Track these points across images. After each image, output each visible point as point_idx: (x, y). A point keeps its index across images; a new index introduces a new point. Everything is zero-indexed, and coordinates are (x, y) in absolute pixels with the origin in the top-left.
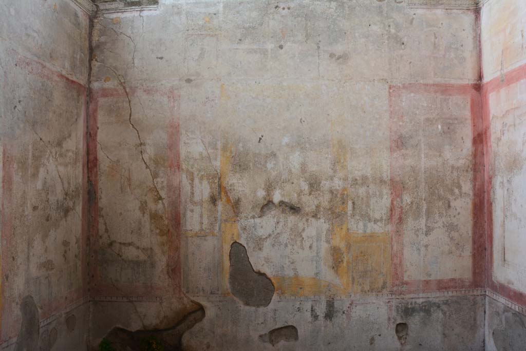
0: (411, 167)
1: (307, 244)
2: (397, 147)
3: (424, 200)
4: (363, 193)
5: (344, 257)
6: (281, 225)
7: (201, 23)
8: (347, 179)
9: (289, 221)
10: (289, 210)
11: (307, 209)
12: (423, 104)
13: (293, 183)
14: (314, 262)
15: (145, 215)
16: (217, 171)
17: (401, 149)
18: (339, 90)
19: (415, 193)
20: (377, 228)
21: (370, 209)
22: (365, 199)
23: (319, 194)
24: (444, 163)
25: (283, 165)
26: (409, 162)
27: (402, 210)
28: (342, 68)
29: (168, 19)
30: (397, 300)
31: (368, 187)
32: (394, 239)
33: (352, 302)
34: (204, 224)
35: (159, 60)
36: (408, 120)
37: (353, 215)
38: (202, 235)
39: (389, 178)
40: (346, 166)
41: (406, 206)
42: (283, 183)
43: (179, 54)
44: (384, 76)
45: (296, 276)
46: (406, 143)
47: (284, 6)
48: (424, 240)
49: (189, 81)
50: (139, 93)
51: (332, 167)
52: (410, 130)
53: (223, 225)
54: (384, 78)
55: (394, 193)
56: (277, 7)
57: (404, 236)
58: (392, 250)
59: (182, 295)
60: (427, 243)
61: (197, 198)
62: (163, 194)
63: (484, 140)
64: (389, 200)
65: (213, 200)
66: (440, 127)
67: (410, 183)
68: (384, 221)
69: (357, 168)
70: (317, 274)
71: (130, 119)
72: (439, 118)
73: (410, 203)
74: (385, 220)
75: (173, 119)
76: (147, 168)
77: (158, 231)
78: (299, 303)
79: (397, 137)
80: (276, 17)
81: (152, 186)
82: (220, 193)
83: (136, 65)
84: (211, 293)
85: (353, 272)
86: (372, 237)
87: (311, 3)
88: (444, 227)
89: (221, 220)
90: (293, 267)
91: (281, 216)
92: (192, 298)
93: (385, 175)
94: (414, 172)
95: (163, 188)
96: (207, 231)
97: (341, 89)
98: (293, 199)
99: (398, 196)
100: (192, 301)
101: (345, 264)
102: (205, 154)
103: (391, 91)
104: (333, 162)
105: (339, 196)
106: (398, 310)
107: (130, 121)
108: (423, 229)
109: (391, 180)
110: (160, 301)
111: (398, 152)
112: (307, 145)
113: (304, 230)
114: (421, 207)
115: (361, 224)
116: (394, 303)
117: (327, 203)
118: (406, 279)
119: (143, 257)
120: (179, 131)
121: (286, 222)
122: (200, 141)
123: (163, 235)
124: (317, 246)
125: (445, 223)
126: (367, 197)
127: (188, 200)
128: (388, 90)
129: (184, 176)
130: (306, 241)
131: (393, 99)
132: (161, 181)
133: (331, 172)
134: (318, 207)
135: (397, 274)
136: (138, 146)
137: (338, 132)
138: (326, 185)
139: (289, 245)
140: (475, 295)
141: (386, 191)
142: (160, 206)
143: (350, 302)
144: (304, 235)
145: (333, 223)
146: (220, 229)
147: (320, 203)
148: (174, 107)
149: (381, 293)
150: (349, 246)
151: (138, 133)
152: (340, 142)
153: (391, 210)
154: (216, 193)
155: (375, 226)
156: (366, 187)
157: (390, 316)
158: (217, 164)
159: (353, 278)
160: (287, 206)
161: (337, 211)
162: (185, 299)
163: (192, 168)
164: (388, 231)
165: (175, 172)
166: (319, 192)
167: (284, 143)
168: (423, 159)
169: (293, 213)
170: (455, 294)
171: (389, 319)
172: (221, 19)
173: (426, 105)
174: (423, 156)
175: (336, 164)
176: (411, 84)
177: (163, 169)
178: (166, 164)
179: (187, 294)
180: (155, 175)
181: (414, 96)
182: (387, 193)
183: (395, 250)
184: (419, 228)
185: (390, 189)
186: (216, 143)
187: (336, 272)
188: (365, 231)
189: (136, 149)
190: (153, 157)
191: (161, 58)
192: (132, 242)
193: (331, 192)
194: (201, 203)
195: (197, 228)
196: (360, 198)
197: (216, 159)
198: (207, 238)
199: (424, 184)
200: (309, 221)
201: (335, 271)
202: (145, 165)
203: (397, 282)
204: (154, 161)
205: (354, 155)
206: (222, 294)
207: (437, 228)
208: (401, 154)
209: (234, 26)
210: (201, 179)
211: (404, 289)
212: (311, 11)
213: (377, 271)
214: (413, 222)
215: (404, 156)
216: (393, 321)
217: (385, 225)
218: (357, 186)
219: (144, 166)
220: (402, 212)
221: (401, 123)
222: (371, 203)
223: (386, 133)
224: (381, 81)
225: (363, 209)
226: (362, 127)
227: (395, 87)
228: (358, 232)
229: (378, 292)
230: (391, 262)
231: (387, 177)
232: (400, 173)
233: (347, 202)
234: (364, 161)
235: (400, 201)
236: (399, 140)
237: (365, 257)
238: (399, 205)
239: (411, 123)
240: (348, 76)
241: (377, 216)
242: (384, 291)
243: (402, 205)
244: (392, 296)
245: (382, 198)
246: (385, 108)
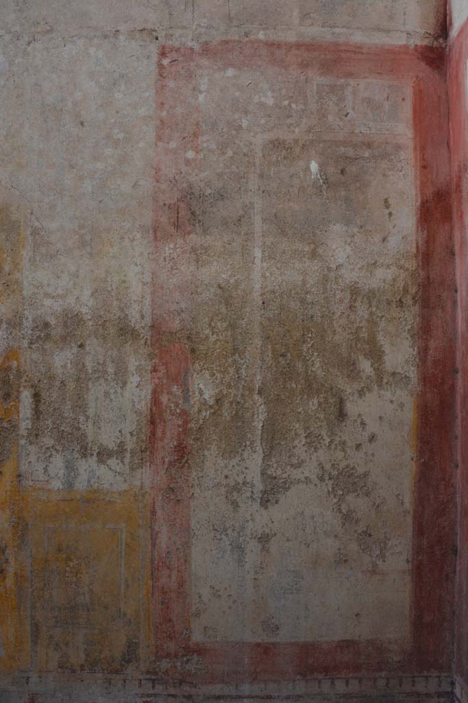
0: (219, 287)
2: (177, 226)
3: (260, 393)
4: (64, 367)
5: (7, 561)
8: (20, 324)
12: (263, 99)
17: (189, 233)
19: (232, 370)
20: (109, 477)
21: (87, 418)
22: (71, 385)
24: (326, 279)
26: (214, 271)
27: (186, 422)
31: (81, 346)
32: (159, 513)
36: (214, 146)
37: (35, 435)
39: (148, 320)
40: (17, 282)
41: (200, 411)
44: (146, 22)
46: (204, 213)
48: (259, 519)
52: (220, 175)
54: (149, 26)
55: (162, 369)
57: (192, 504)
58: (154, 545)
60: (267, 531)
63: (455, 210)
64: (147, 393)
66: (314, 166)
67: (213, 338)
68: (128, 455)
69: (50, 290)
72: (312, 142)
73: (212, 402)
74: (132, 452)
79: (177, 195)
85: (33, 607)
86: (93, 501)
88: (321, 479)
93: (134, 313)
94: (227, 304)
99: (174, 379)
101: (10, 581)
103: (165, 62)
108: (253, 486)
109: (153, 326)
111: (180, 241)
114: (248, 415)
115: (58, 463)
118: (197, 637)
125: (328, 467)
126: (78, 380)
128: (155, 58)
131: (171, 84)
135: (170, 620)
140: (419, 694)
141: (136, 359)
149: (122, 677)
150: (21, 529)
153: (152, 422)
155: (102, 470)
156: (75, 350)
159: (36, 628)
164: (142, 488)
168: (258, 261)
170: (354, 686)
173: (270, 102)
174: (258, 253)
176: (226, 42)
181: (235, 77)
182: (139, 369)
183: (164, 545)
184: (240, 480)
185: (151, 356)
188: (70, 485)
196: (58, 383)
199: (258, 342)
203: (171, 646)
205: (43, 250)
207: (299, 481)
208: (189, 248)
211: (191, 667)
213: (106, 608)
214: (221, 462)
215: (199, 256)
217: (132, 469)
218: (48, 346)
220: (186, 431)
221: (190, 154)
222: (90, 398)
223: (142, 182)
224: (138, 35)
225: (66, 415)
226: (72, 167)
227: (178, 50)
228: (50, 487)
229: (111, 672)
230: (150, 582)
231: (143, 317)
232: (183, 305)
233: (19, 392)
234: (73, 268)
235: (179, 393)
236: (182, 205)
237: (71, 564)
238: (177, 405)
239: (224, 153)
240: (42, 22)
241: (108, 439)
242: (130, 670)
243: (186, 407)
244: (153, 687)
245: (125, 383)
246: (142, 111)
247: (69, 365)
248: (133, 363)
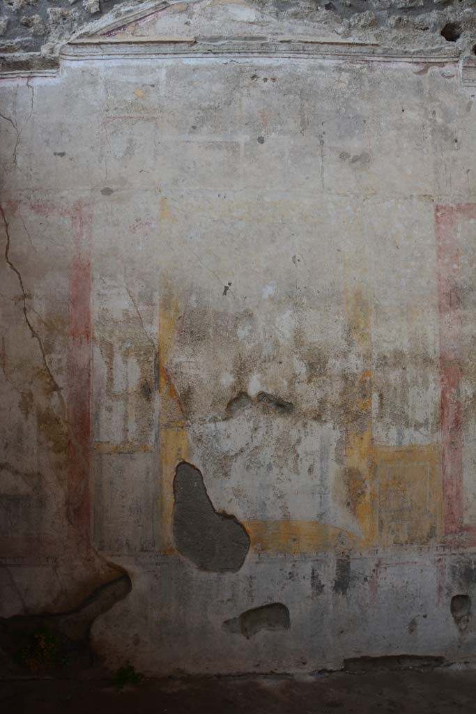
0: (473, 337)
1: (304, 466)
2: (451, 305)
4: (396, 379)
5: (366, 487)
6: (261, 433)
7: (129, 98)
8: (371, 357)
9: (275, 426)
10: (274, 407)
11: (304, 406)
13: (281, 363)
14: (317, 496)
15: (30, 415)
16: (153, 343)
17: (457, 308)
18: (355, 211)
20: (420, 438)
21: (409, 406)
22: (399, 390)
23: (324, 381)
25: (265, 332)
26: (470, 329)
27: (459, 407)
28: (360, 177)
29: (75, 92)
30: (453, 556)
31: (404, 369)
32: (447, 455)
33: (380, 562)
34: (131, 431)
35: (59, 157)
36: (466, 262)
37: (381, 416)
38: (125, 451)
39: (438, 355)
40: (368, 334)
41: (465, 401)
42: (265, 362)
43: (92, 147)
44: (426, 191)
45: (287, 519)
46: (464, 298)
47: (267, 76)
49: (107, 192)
50: (24, 210)
51: (345, 335)
52: (470, 278)
53: (162, 433)
54: (428, 193)
55: (446, 380)
56: (254, 77)
57: (463, 450)
58: (444, 473)
59: (93, 554)
61: (118, 388)
62: (60, 380)
64: (439, 392)
65: (146, 391)
67: (471, 363)
69: (386, 339)
70: (321, 516)
71: (6, 254)
73: (471, 396)
74: (433, 424)
75: (80, 254)
76: (33, 336)
77: (51, 444)
78: (291, 565)
79: (449, 288)
80: (253, 92)
81: (42, 367)
82: (157, 379)
83: (19, 165)
84: (142, 550)
85: (380, 511)
86: (411, 453)
87: (309, 72)
89: (159, 425)
90: (280, 505)
91: (261, 419)
92: (109, 559)
93: (431, 351)
95: (59, 370)
96: (136, 443)
97: (359, 209)
98: (282, 389)
99: (452, 385)
100: (109, 565)
101: (367, 498)
102: (132, 312)
103: (439, 214)
104: (347, 328)
105: (357, 384)
106: (454, 573)
107: (7, 258)
109: (440, 358)
110: (54, 564)
111: (452, 313)
112: (305, 300)
113: (299, 441)
115: (393, 432)
116: (448, 561)
117: (337, 396)
118: (466, 521)
119: (24, 488)
120: (88, 274)
121: (269, 427)
122: (124, 291)
123: (59, 451)
124: (322, 468)
126: (403, 386)
127: (103, 391)
128: (433, 212)
129: (97, 350)
130: (303, 461)
131: (443, 227)
132: (58, 358)
133: (343, 345)
134: (322, 402)
135: (452, 513)
136: (19, 300)
137: (355, 279)
138: (335, 365)
139: (274, 467)
141: (433, 376)
142: (55, 401)
143: (376, 562)
144: (299, 450)
145: (347, 430)
146: (156, 440)
147: (325, 395)
148: (82, 234)
149: (428, 546)
150: (373, 468)
151: (20, 278)
152: (358, 295)
153: (442, 408)
154: (151, 379)
155: (417, 434)
156: (401, 371)
157: (441, 584)
158: (154, 330)
159: (381, 522)
160: (270, 401)
161: (355, 408)
162: (97, 560)
163: (111, 337)
164: (437, 443)
165: (81, 342)
166: (325, 378)
167: (266, 296)
169: (282, 412)
171: (440, 588)
172: (162, 93)
175: (352, 330)
176: (469, 204)
177: (61, 338)
178: (66, 330)
179: (100, 553)
180: (47, 349)
182: (435, 380)
183: (449, 473)
185: (440, 373)
186: (152, 295)
187: (354, 511)
188: (400, 443)
189: (15, 304)
190: (43, 318)
191: (62, 154)
192: (7, 463)
193: (345, 378)
194: (125, 396)
195: (117, 438)
196: (392, 389)
197: (151, 322)
198: (136, 455)
200: (308, 426)
201: (351, 509)
202: (30, 331)
203: (453, 527)
204: (46, 324)
205: (381, 316)
206: (160, 551)
208: (456, 316)
209: (185, 105)
210: (126, 355)
211: (463, 538)
212: (309, 85)
213: (419, 509)
215: (462, 320)
216: (446, 591)
217: (432, 433)
218: (386, 368)
219: (29, 333)
220: (459, 412)
221: (455, 266)
222: (410, 396)
223: (432, 281)
224: (423, 198)
225: (397, 405)
226: (394, 271)
227: (445, 208)
228: (390, 445)
229: (422, 544)
230: (442, 493)
231: (435, 352)
232: (456, 347)
233: (371, 394)
234: (398, 327)
235: (455, 392)
236: (453, 294)
237: (401, 486)
238: (454, 399)
239: (472, 266)
240: (370, 189)
241: (420, 417)
242: (432, 542)
243: (459, 399)
244: (444, 550)
245: (427, 388)
246: (429, 241)
247: (398, 379)
248: (431, 377)
